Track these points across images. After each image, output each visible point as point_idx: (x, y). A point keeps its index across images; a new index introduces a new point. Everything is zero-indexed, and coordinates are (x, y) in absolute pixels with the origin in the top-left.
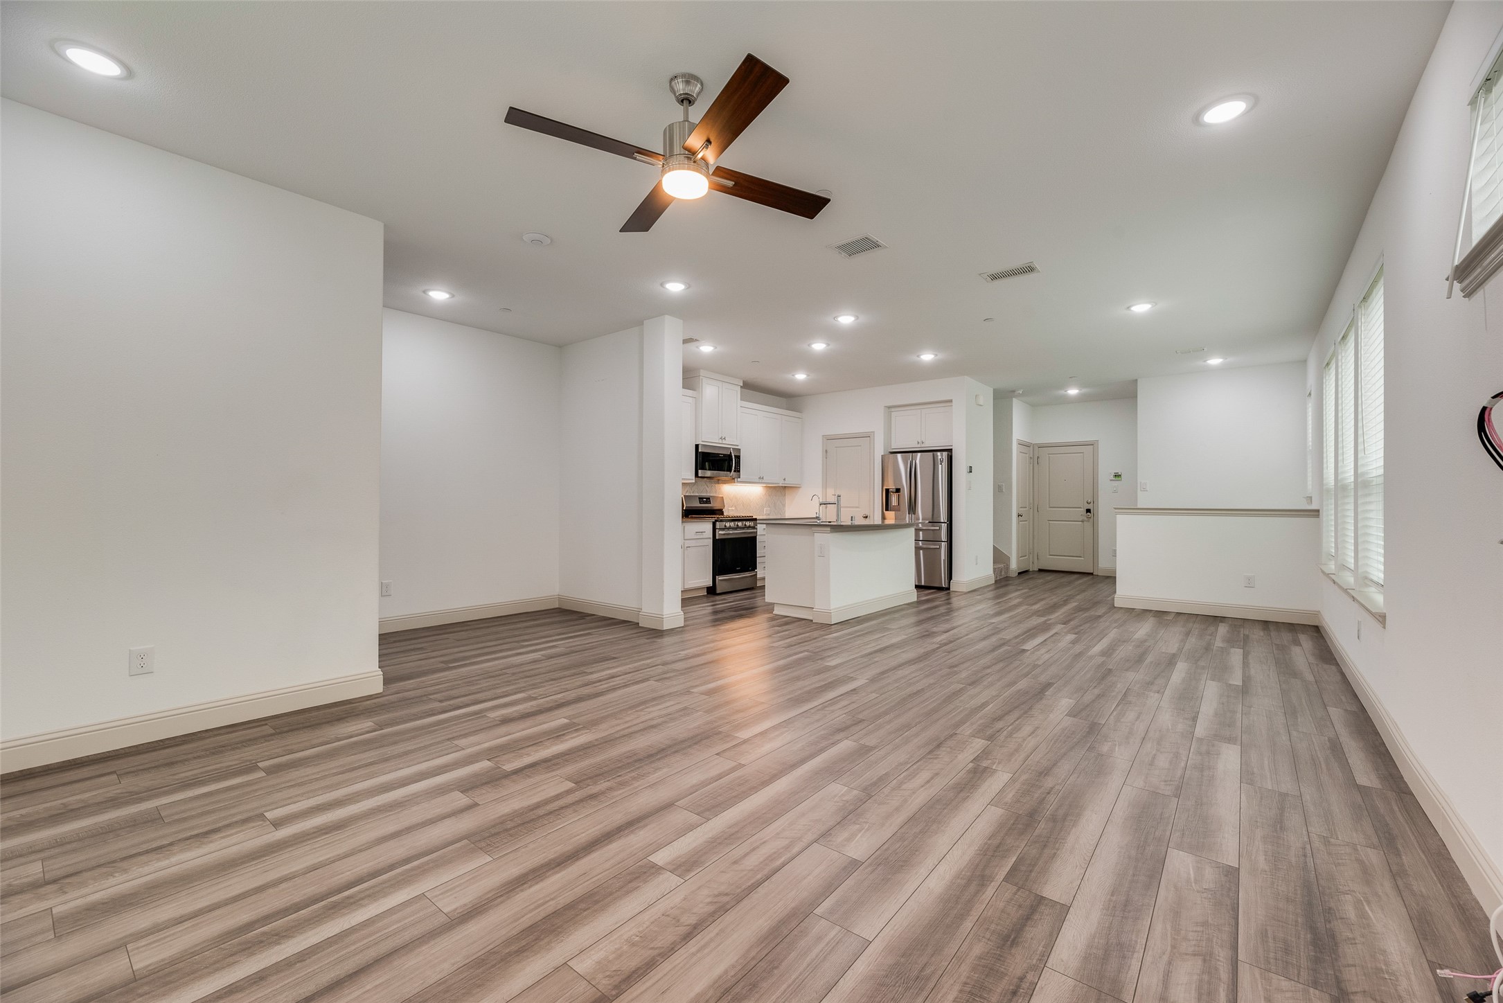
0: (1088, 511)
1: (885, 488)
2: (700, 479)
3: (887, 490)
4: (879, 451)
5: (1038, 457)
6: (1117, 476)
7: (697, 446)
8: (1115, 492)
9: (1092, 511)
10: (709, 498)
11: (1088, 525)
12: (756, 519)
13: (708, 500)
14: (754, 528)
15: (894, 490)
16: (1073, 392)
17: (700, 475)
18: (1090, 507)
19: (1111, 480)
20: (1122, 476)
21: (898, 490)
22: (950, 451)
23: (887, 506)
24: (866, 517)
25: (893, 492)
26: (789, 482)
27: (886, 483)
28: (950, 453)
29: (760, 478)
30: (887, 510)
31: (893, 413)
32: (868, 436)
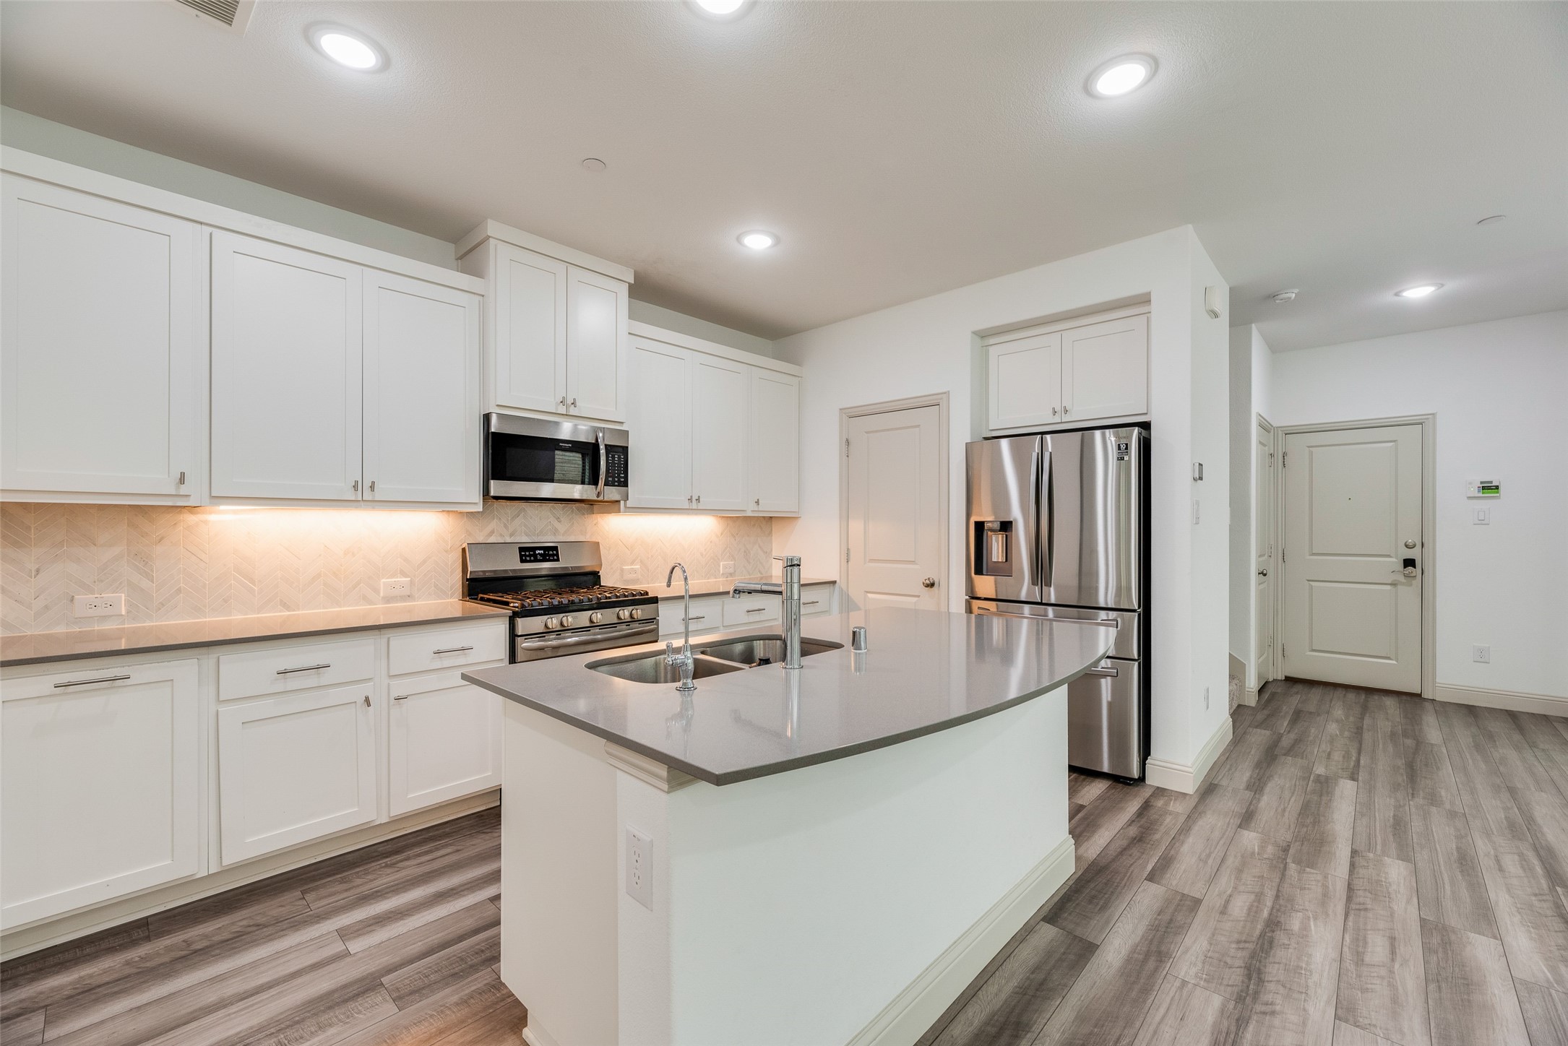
0: (1409, 563)
1: (974, 519)
2: (497, 504)
3: (980, 526)
4: (961, 434)
5: (1284, 455)
6: (1489, 488)
7: (487, 418)
8: (1482, 522)
9: (1418, 563)
10: (555, 548)
11: (1408, 594)
12: (655, 600)
13: (550, 553)
14: (653, 620)
15: (997, 526)
16: (1419, 292)
17: (492, 494)
18: (1410, 554)
19: (1469, 498)
20: (1501, 488)
21: (1006, 526)
22: (1146, 426)
23: (979, 563)
24: (932, 585)
25: (992, 530)
26: (770, 506)
27: (975, 508)
28: (1144, 433)
29: (690, 500)
30: (979, 571)
31: (991, 349)
32: (934, 403)
